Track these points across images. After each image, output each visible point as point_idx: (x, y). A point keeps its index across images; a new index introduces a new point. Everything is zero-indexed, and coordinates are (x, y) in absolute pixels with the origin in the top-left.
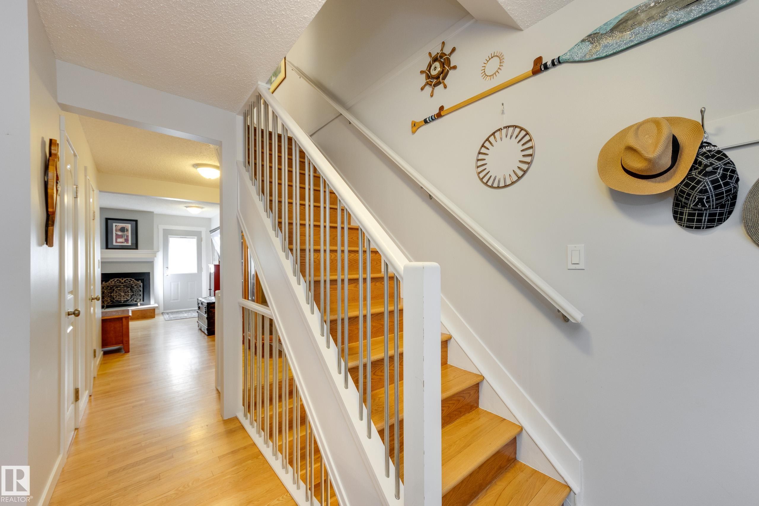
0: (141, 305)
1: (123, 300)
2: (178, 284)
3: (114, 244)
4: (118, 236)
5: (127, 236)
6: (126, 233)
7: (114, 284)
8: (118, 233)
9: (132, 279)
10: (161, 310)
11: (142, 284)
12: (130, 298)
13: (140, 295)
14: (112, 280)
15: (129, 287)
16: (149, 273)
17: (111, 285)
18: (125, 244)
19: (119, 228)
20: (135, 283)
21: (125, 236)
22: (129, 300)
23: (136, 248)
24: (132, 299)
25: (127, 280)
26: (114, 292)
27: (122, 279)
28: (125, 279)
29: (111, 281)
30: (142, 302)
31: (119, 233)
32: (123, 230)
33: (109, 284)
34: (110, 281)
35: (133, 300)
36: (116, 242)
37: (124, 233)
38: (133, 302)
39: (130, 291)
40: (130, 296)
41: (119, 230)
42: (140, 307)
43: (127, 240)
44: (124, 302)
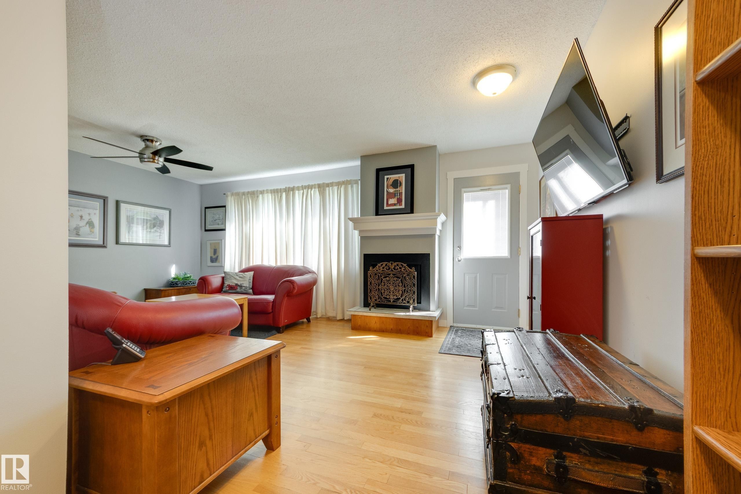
0: (415, 309)
1: (392, 298)
2: (476, 278)
3: (386, 208)
4: (391, 196)
5: (401, 194)
6: (398, 189)
7: (382, 271)
8: (389, 190)
9: (403, 264)
10: (449, 321)
11: (416, 272)
12: (401, 296)
13: (414, 292)
14: (380, 265)
15: (399, 278)
16: (429, 254)
17: (379, 273)
18: (398, 207)
19: (391, 181)
20: (407, 271)
21: (397, 193)
22: (400, 298)
23: (412, 212)
24: (404, 297)
25: (397, 265)
26: (383, 284)
27: (392, 264)
28: (396, 264)
29: (379, 267)
30: (416, 305)
31: (391, 190)
32: (396, 184)
33: (377, 271)
34: (377, 266)
35: (405, 300)
36: (388, 205)
37: (397, 189)
38: (404, 303)
39: (401, 284)
40: (401, 292)
41: (391, 185)
42: (413, 314)
43: (399, 201)
44: (394, 301)
